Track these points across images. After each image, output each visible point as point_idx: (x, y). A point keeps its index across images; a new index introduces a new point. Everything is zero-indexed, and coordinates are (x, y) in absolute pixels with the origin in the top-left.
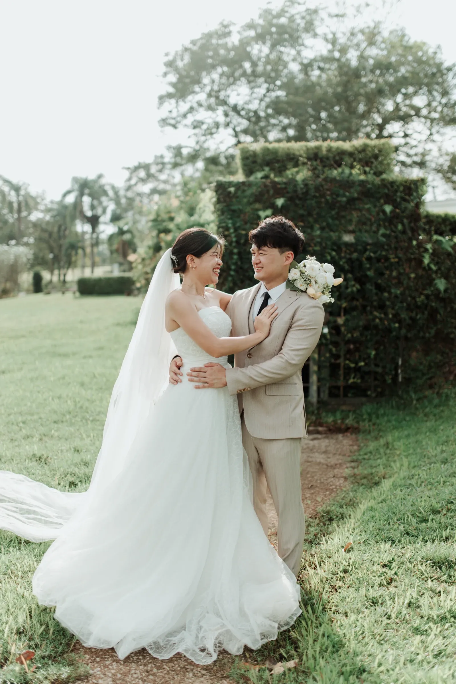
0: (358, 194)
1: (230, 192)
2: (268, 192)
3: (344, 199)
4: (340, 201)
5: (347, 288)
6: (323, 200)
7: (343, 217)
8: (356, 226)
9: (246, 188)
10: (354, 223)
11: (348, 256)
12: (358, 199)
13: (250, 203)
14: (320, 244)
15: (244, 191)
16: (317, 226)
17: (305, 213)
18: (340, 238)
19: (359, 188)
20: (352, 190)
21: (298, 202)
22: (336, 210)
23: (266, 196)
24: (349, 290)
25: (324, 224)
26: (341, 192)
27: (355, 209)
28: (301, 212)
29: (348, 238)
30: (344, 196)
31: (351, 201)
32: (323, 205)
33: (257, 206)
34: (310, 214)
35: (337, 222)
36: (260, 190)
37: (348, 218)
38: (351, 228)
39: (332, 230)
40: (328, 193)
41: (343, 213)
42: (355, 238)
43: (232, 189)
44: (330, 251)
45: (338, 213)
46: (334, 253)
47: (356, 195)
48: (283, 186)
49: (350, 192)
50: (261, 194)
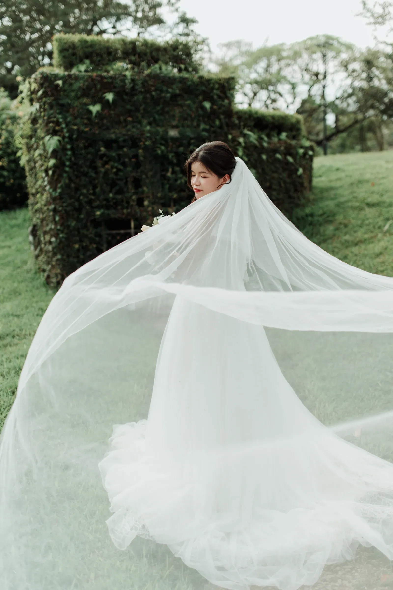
0: (180, 90)
1: (58, 85)
2: (95, 85)
3: (168, 95)
4: (165, 97)
5: (176, 180)
6: (148, 96)
7: (167, 112)
8: (179, 121)
9: (73, 81)
10: (177, 119)
11: (174, 150)
12: (179, 95)
13: (78, 98)
14: (150, 138)
15: (71, 85)
16: (145, 122)
17: (133, 108)
18: (167, 132)
19: (180, 85)
20: (174, 86)
21: (125, 97)
22: (161, 106)
23: (93, 90)
24: (179, 182)
25: (151, 119)
26: (165, 88)
27: (178, 105)
28: (128, 107)
29: (173, 133)
30: (167, 92)
31: (174, 97)
32: (148, 101)
33: (85, 100)
34: (137, 110)
35: (162, 118)
36: (86, 83)
37: (172, 113)
38: (175, 123)
39: (158, 125)
40: (153, 88)
41: (166, 109)
42: (180, 133)
43: (60, 82)
44: (159, 145)
45: (162, 109)
46: (163, 148)
47: (177, 92)
48: (110, 81)
49: (172, 89)
50: (89, 88)
